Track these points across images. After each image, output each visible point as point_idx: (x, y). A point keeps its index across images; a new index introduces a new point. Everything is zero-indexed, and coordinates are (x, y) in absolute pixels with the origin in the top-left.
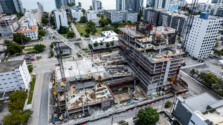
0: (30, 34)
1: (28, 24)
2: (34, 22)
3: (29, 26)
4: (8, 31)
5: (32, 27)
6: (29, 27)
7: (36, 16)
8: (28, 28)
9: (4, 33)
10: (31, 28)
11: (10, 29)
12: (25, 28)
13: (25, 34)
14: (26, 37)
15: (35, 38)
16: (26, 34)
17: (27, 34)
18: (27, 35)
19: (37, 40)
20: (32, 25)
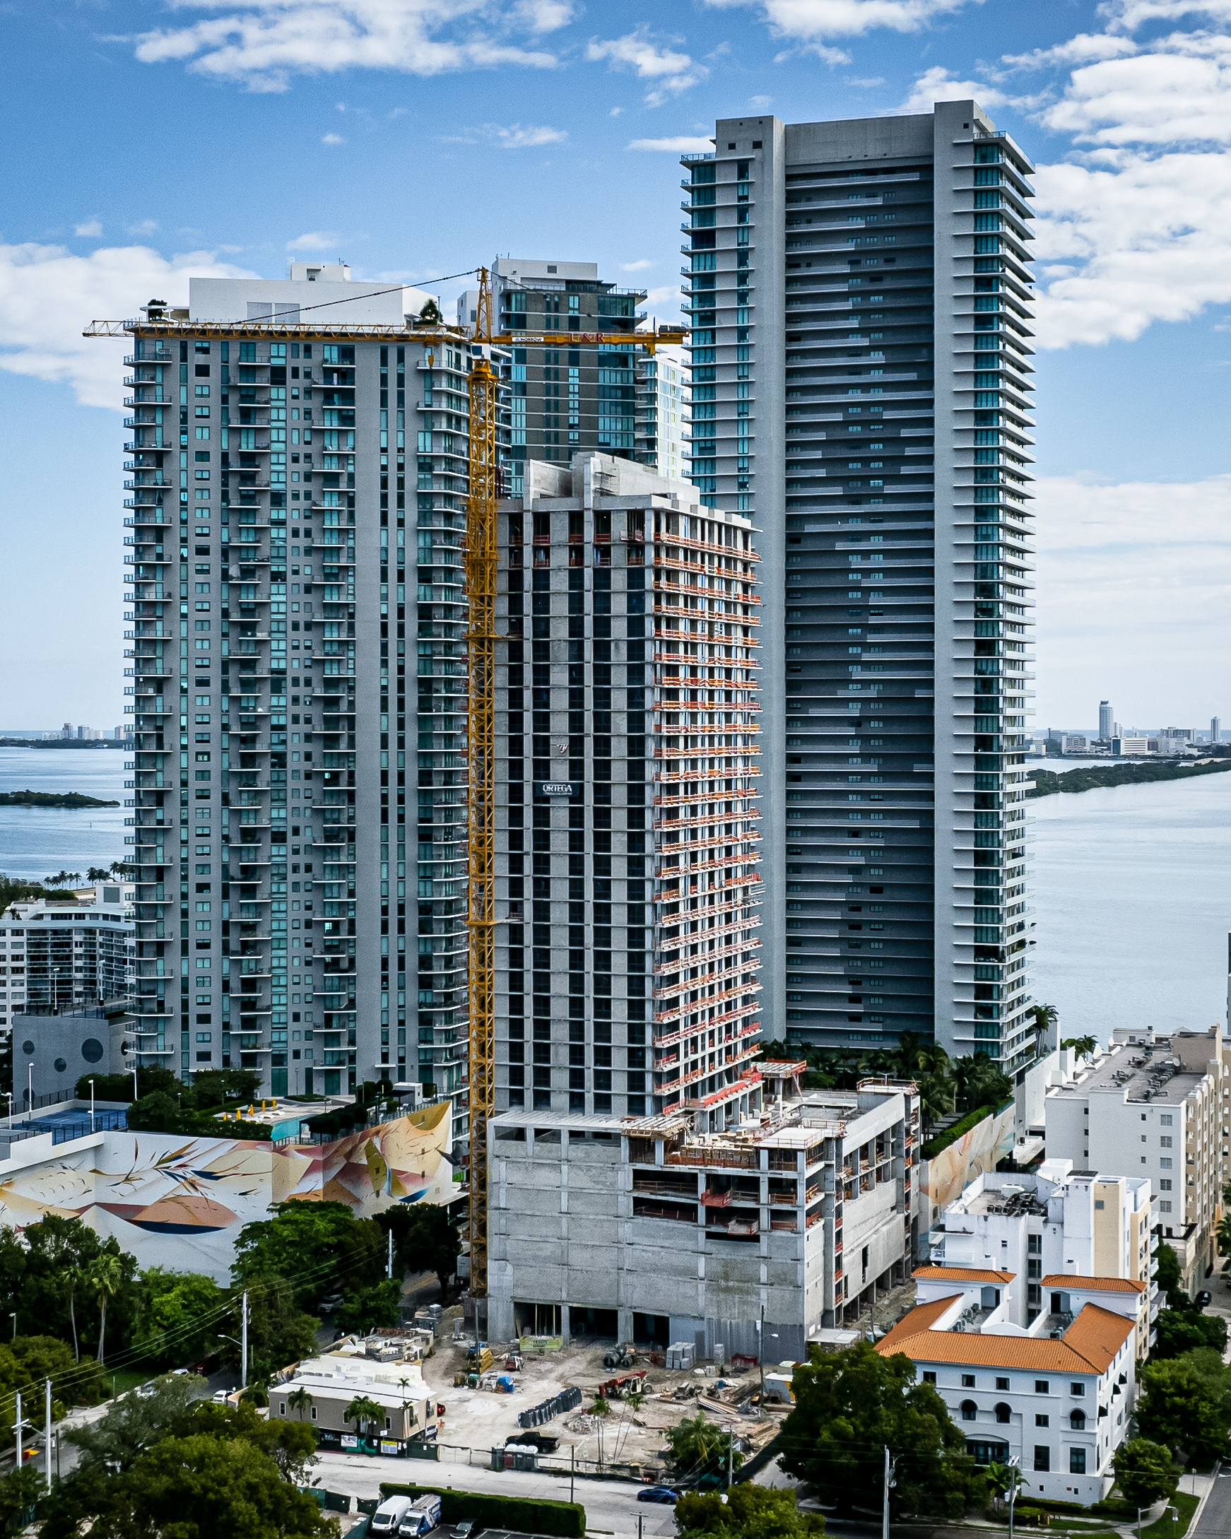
0: (1021, 1393)
1: (1034, 1242)
2: (1124, 1226)
3: (1033, 1267)
4: (764, 1293)
5: (1076, 1302)
6: (1033, 1293)
7: (1166, 1141)
8: (1013, 1293)
9: (711, 1313)
10: (1056, 1298)
11: (789, 1280)
12: (973, 1296)
13: (950, 1389)
14: (952, 1437)
15: (1078, 1466)
16: (969, 1381)
17: (985, 1394)
18: (969, 1409)
19: (1097, 1511)
20: (1086, 1267)
